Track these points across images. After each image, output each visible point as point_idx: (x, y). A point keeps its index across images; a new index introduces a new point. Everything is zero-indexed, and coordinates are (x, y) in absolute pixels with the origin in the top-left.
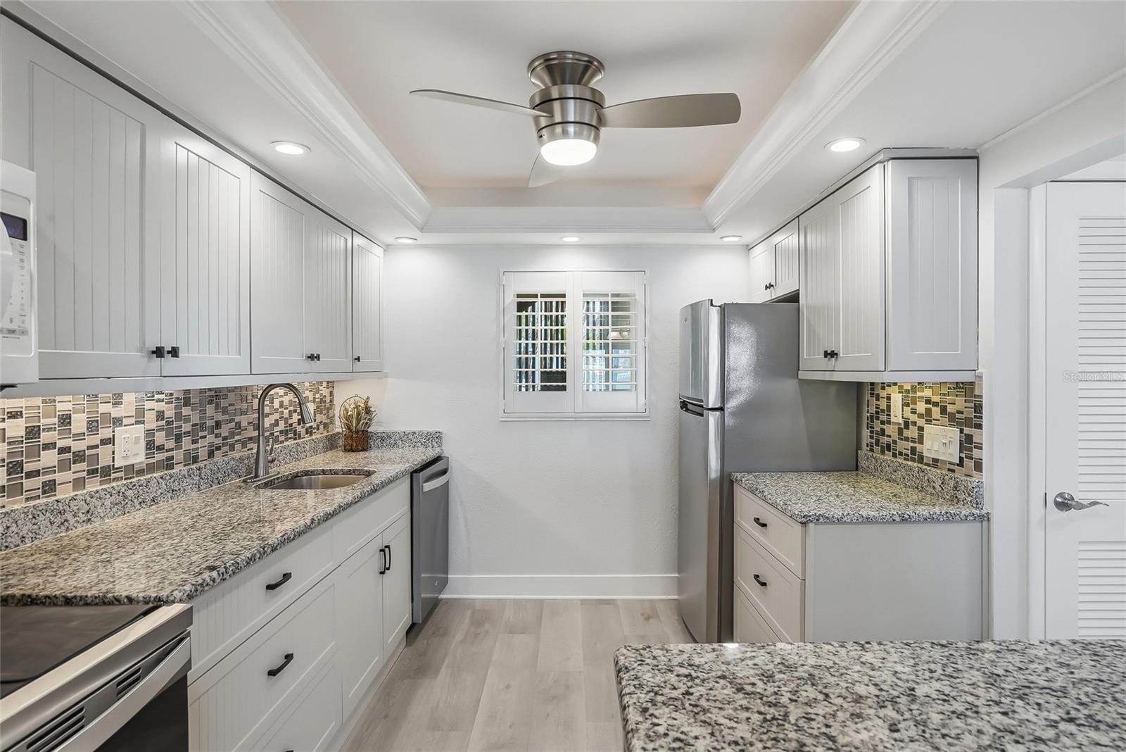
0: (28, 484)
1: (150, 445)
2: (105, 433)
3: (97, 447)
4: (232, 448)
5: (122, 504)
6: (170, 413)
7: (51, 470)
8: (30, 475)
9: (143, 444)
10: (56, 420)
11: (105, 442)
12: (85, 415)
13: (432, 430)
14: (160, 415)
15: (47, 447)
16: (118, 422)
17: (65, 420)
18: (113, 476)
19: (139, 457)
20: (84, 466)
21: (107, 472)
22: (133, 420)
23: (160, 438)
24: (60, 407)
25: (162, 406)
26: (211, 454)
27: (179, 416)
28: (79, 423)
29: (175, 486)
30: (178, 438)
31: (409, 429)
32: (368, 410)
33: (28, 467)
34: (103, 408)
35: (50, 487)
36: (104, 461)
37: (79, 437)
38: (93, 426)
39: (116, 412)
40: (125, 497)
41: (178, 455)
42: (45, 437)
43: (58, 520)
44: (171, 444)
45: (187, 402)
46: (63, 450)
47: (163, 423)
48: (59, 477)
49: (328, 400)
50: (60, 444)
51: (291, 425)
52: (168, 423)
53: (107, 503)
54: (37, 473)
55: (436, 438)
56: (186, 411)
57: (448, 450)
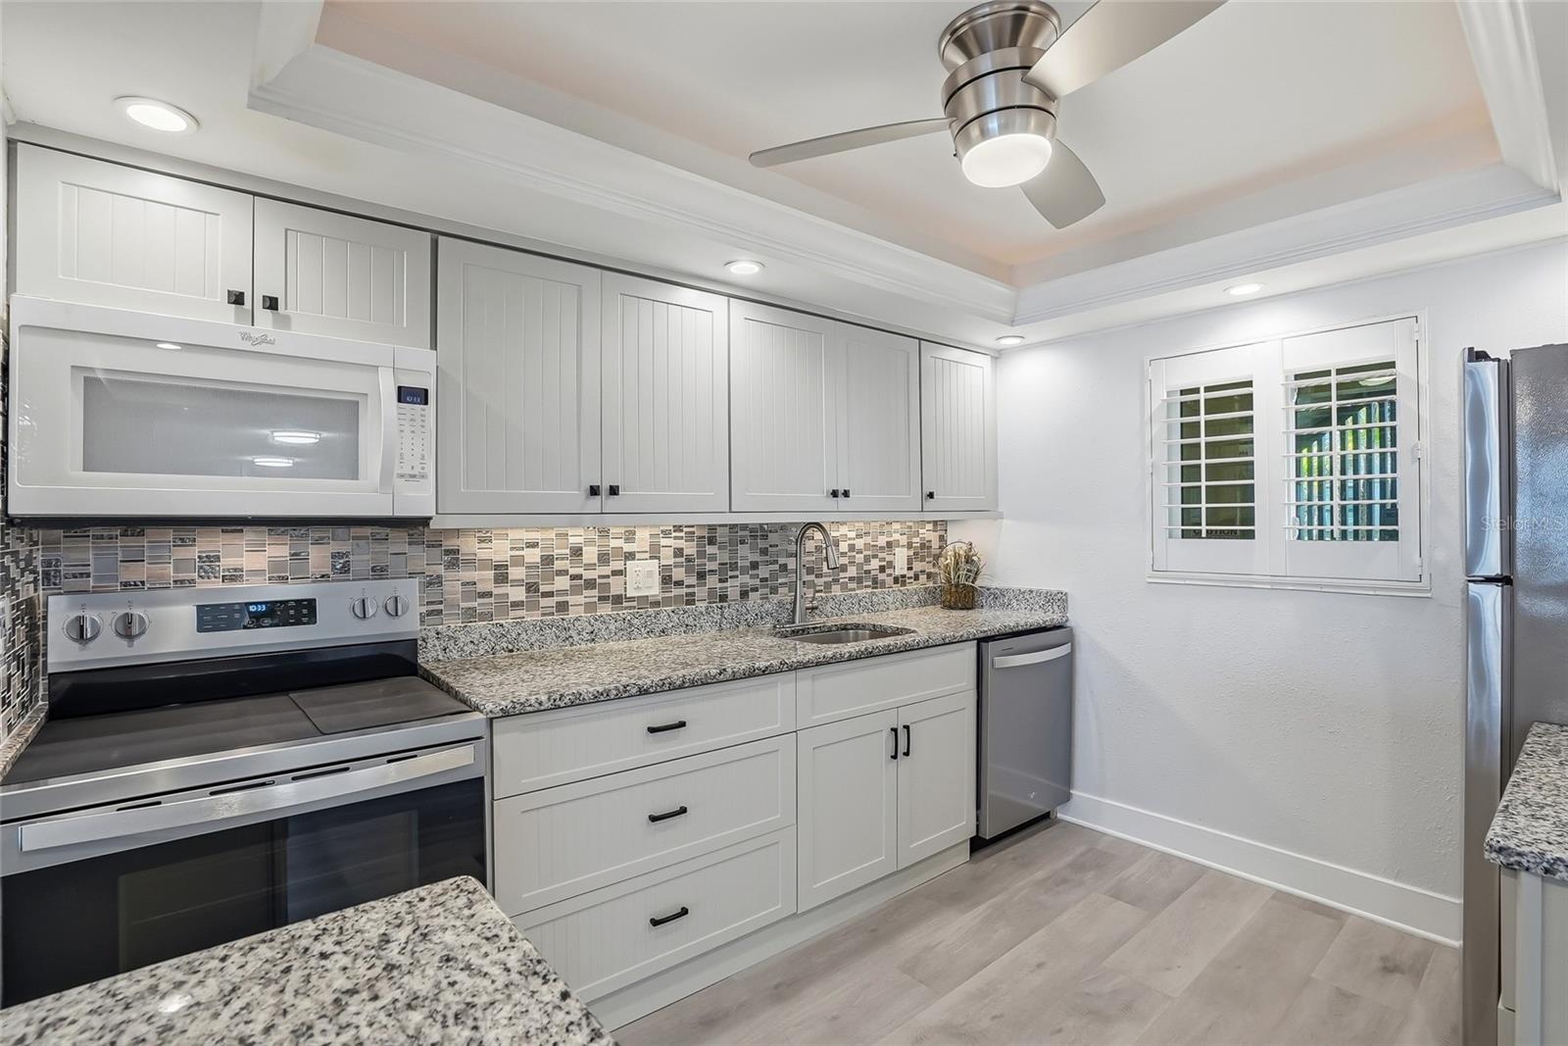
0: (544, 602)
1: (666, 580)
2: (617, 565)
3: (608, 577)
4: (774, 590)
5: (628, 630)
6: (690, 549)
7: (564, 592)
8: (546, 595)
9: (657, 579)
10: (568, 551)
11: (615, 573)
12: (596, 549)
13: (1054, 589)
14: (679, 552)
15: (561, 573)
16: (630, 556)
17: (577, 552)
18: (625, 604)
19: (654, 590)
20: (595, 592)
21: (618, 600)
22: (647, 555)
23: (678, 574)
24: (572, 540)
25: (681, 544)
26: (744, 595)
27: (701, 554)
28: (590, 554)
29: (690, 622)
30: (701, 576)
31: (1025, 585)
32: (969, 560)
33: (543, 588)
34: (614, 543)
35: (563, 607)
36: (615, 590)
37: (590, 567)
38: (603, 558)
39: (628, 548)
40: (631, 625)
41: (701, 592)
42: (558, 565)
43: (564, 635)
44: (693, 580)
45: (712, 541)
46: (574, 577)
47: (683, 560)
48: (571, 599)
49: (935, 544)
50: (572, 571)
51: (868, 572)
52: (688, 560)
53: (612, 627)
54: (550, 594)
55: (1060, 600)
56: (710, 550)
57: (1076, 618)
